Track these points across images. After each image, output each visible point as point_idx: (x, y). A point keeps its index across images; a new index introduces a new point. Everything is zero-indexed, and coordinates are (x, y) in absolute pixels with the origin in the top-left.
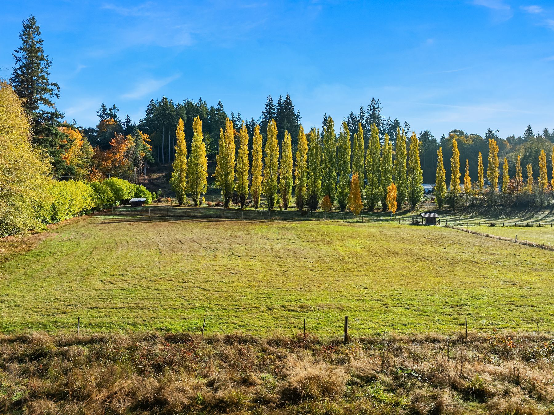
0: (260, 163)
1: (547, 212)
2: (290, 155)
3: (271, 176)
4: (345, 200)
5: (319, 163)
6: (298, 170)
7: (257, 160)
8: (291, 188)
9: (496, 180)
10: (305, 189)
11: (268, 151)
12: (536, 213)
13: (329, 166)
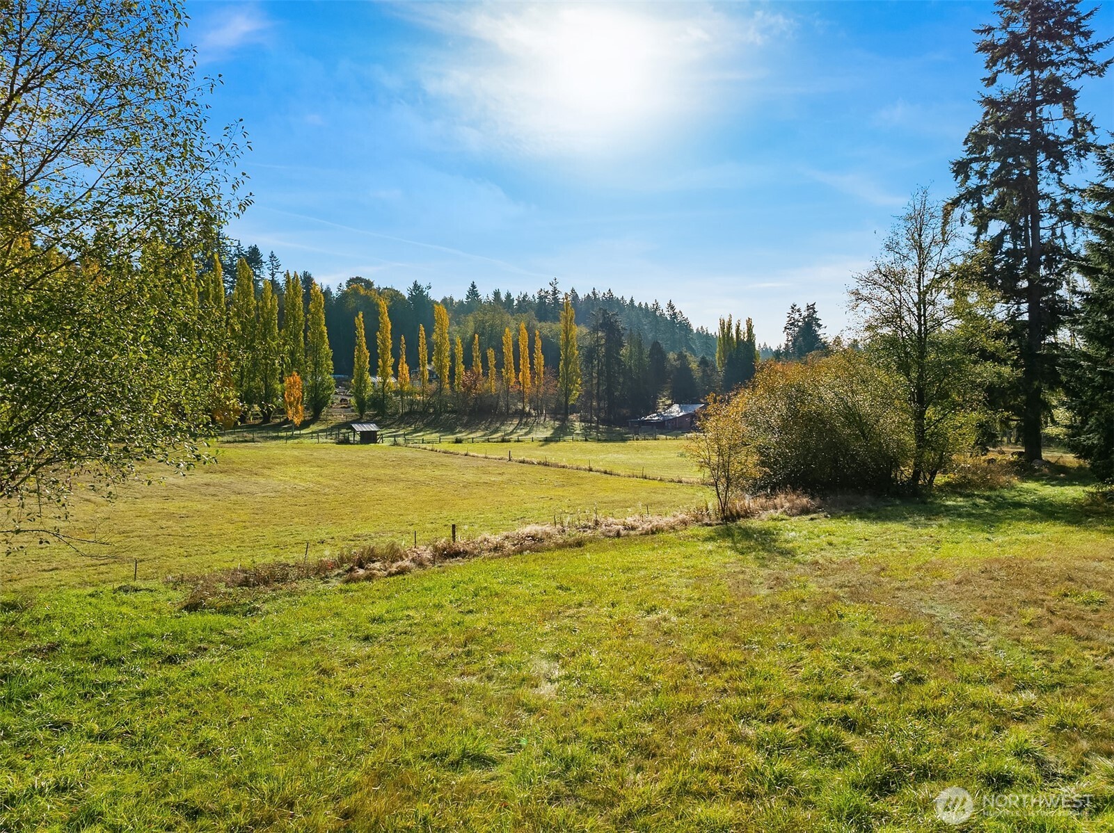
1: (516, 422)
9: (446, 372)
12: (502, 424)
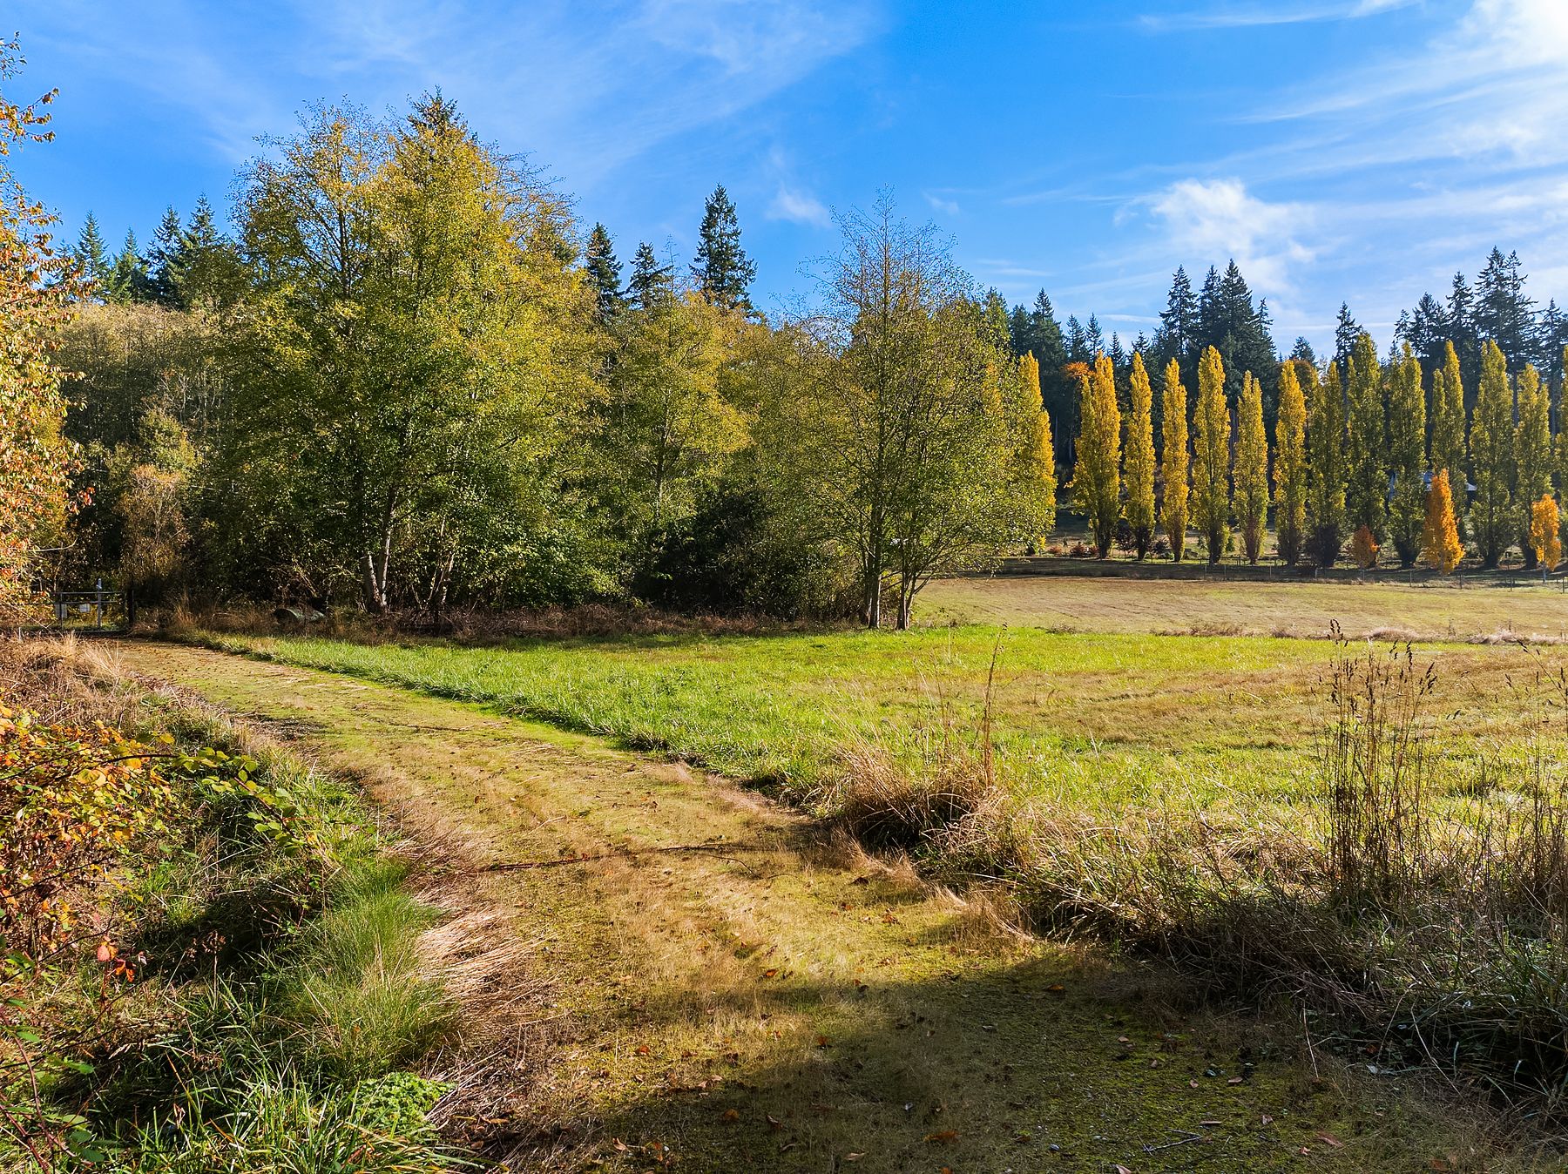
0: (1183, 453)
2: (1260, 430)
3: (1212, 483)
4: (1414, 538)
5: (1337, 449)
6: (1282, 467)
7: (1175, 445)
8: (1265, 511)
10: (1301, 512)
11: (1202, 424)
13: (1366, 454)
